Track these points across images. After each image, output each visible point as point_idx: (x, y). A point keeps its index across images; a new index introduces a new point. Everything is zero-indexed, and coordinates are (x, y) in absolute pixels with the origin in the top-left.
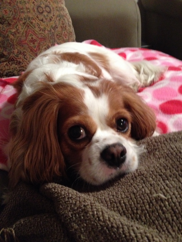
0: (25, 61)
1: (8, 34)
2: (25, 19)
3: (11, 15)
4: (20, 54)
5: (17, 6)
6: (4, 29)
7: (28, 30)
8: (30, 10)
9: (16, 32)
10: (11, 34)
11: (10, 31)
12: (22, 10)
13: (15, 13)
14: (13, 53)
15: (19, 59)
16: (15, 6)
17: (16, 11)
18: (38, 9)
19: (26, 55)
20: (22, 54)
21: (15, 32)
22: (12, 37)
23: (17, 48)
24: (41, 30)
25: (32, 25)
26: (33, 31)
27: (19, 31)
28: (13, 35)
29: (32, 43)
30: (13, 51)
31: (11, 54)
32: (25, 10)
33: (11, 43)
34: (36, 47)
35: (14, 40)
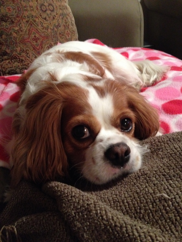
0: (27, 59)
1: (11, 32)
2: (28, 18)
3: (14, 13)
4: (23, 52)
5: (21, 4)
6: (7, 27)
7: (32, 28)
8: (33, 8)
9: (19, 30)
10: (15, 32)
11: (13, 29)
12: (25, 9)
13: (19, 11)
14: (16, 51)
15: (21, 57)
16: (18, 4)
17: (19, 9)
18: (41, 7)
19: (29, 53)
20: (25, 53)
21: (17, 30)
22: (15, 35)
23: (19, 46)
24: (44, 29)
25: (35, 24)
26: (36, 29)
27: (22, 29)
28: (16, 33)
29: (35, 41)
30: (16, 49)
31: (14, 52)
32: (29, 8)
33: (13, 41)
34: (39, 45)
35: (17, 37)
